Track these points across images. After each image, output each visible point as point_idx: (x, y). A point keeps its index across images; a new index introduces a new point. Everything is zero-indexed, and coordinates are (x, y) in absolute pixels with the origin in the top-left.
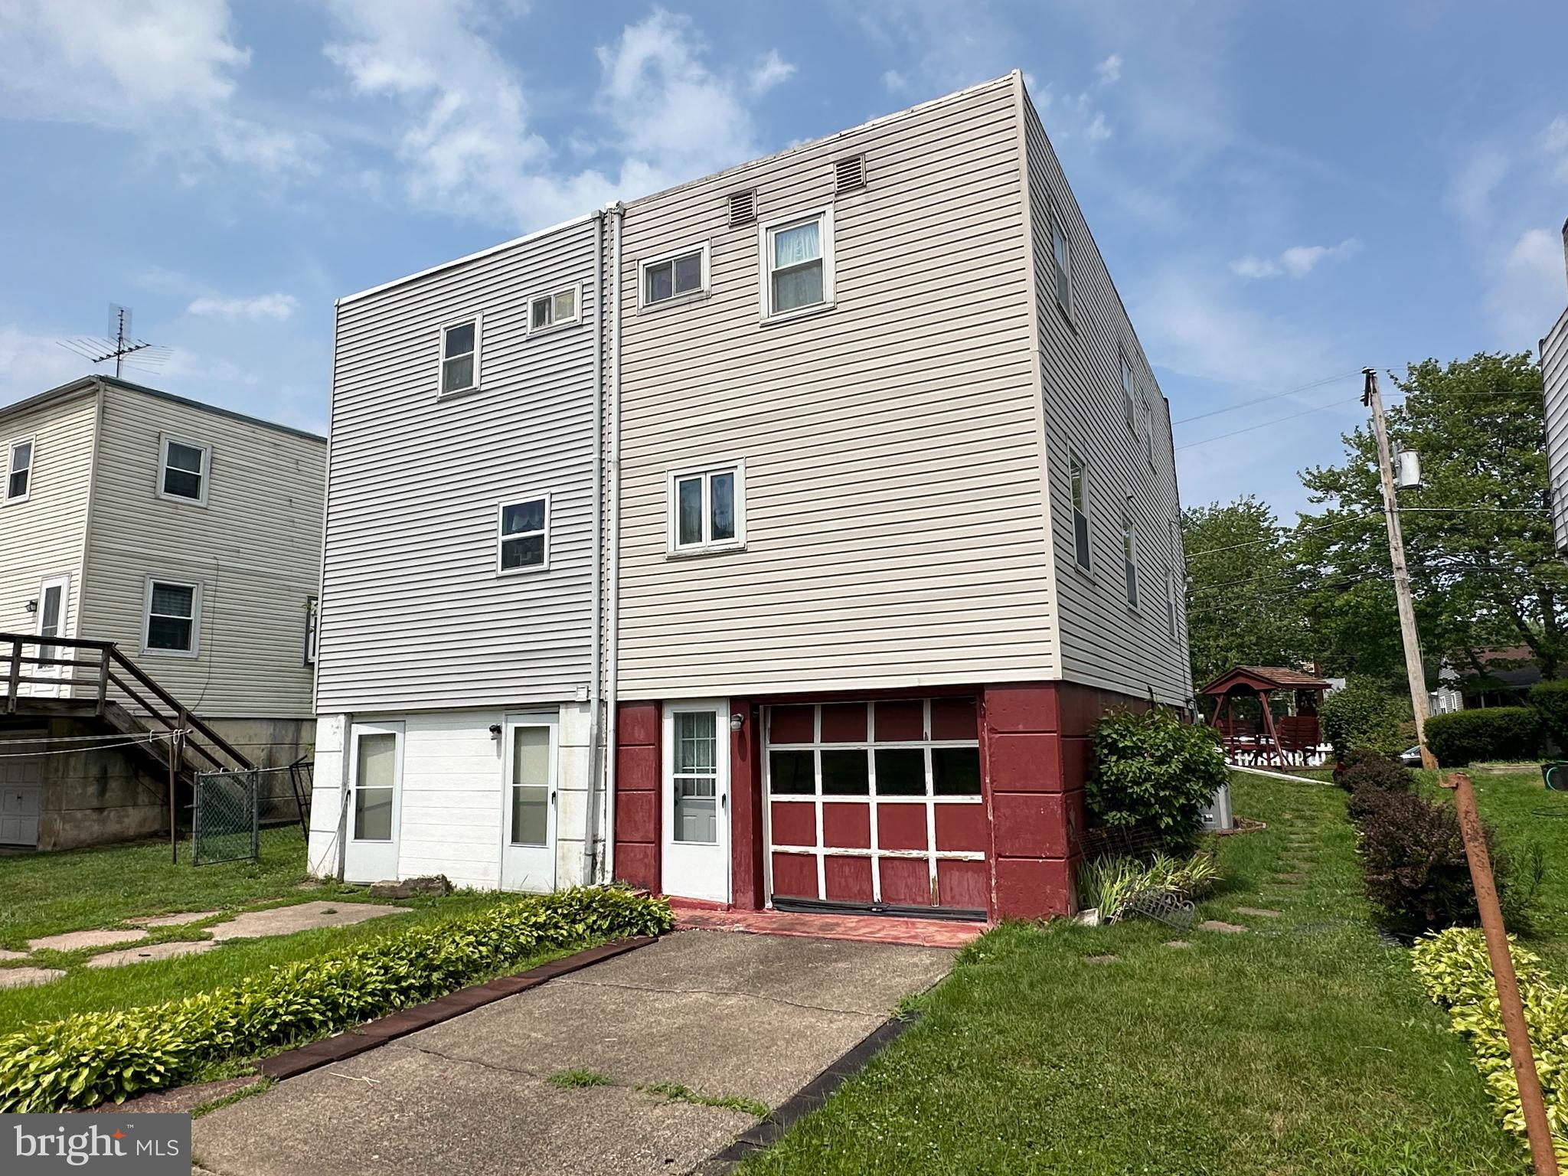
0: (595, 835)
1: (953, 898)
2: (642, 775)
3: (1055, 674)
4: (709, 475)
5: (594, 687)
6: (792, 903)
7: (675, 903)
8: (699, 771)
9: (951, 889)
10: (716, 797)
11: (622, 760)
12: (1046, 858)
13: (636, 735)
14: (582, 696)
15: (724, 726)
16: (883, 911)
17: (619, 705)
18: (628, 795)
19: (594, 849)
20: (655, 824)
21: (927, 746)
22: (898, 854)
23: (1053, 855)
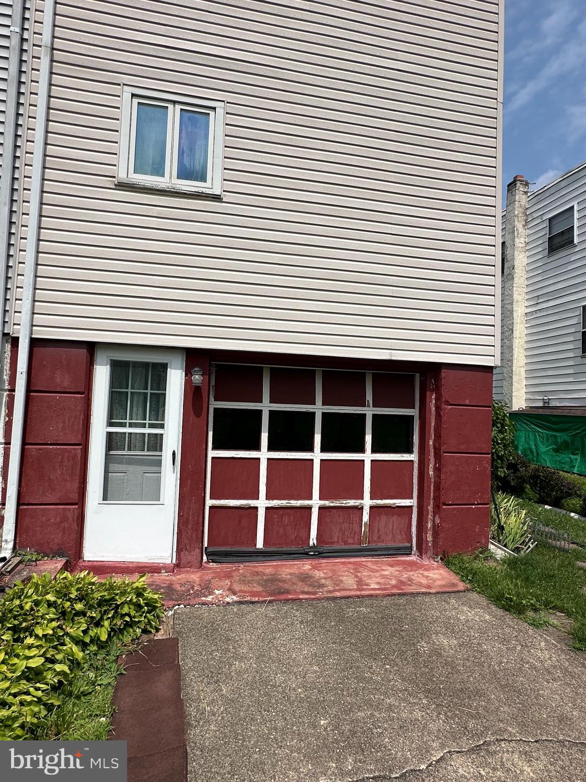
1: (379, 537)
2: (64, 428)
4: (178, 107)
9: (379, 531)
10: (164, 453)
11: (34, 409)
12: (478, 504)
15: (176, 380)
16: (320, 554)
17: (35, 343)
20: (80, 483)
21: (369, 412)
22: (336, 503)
23: (482, 502)
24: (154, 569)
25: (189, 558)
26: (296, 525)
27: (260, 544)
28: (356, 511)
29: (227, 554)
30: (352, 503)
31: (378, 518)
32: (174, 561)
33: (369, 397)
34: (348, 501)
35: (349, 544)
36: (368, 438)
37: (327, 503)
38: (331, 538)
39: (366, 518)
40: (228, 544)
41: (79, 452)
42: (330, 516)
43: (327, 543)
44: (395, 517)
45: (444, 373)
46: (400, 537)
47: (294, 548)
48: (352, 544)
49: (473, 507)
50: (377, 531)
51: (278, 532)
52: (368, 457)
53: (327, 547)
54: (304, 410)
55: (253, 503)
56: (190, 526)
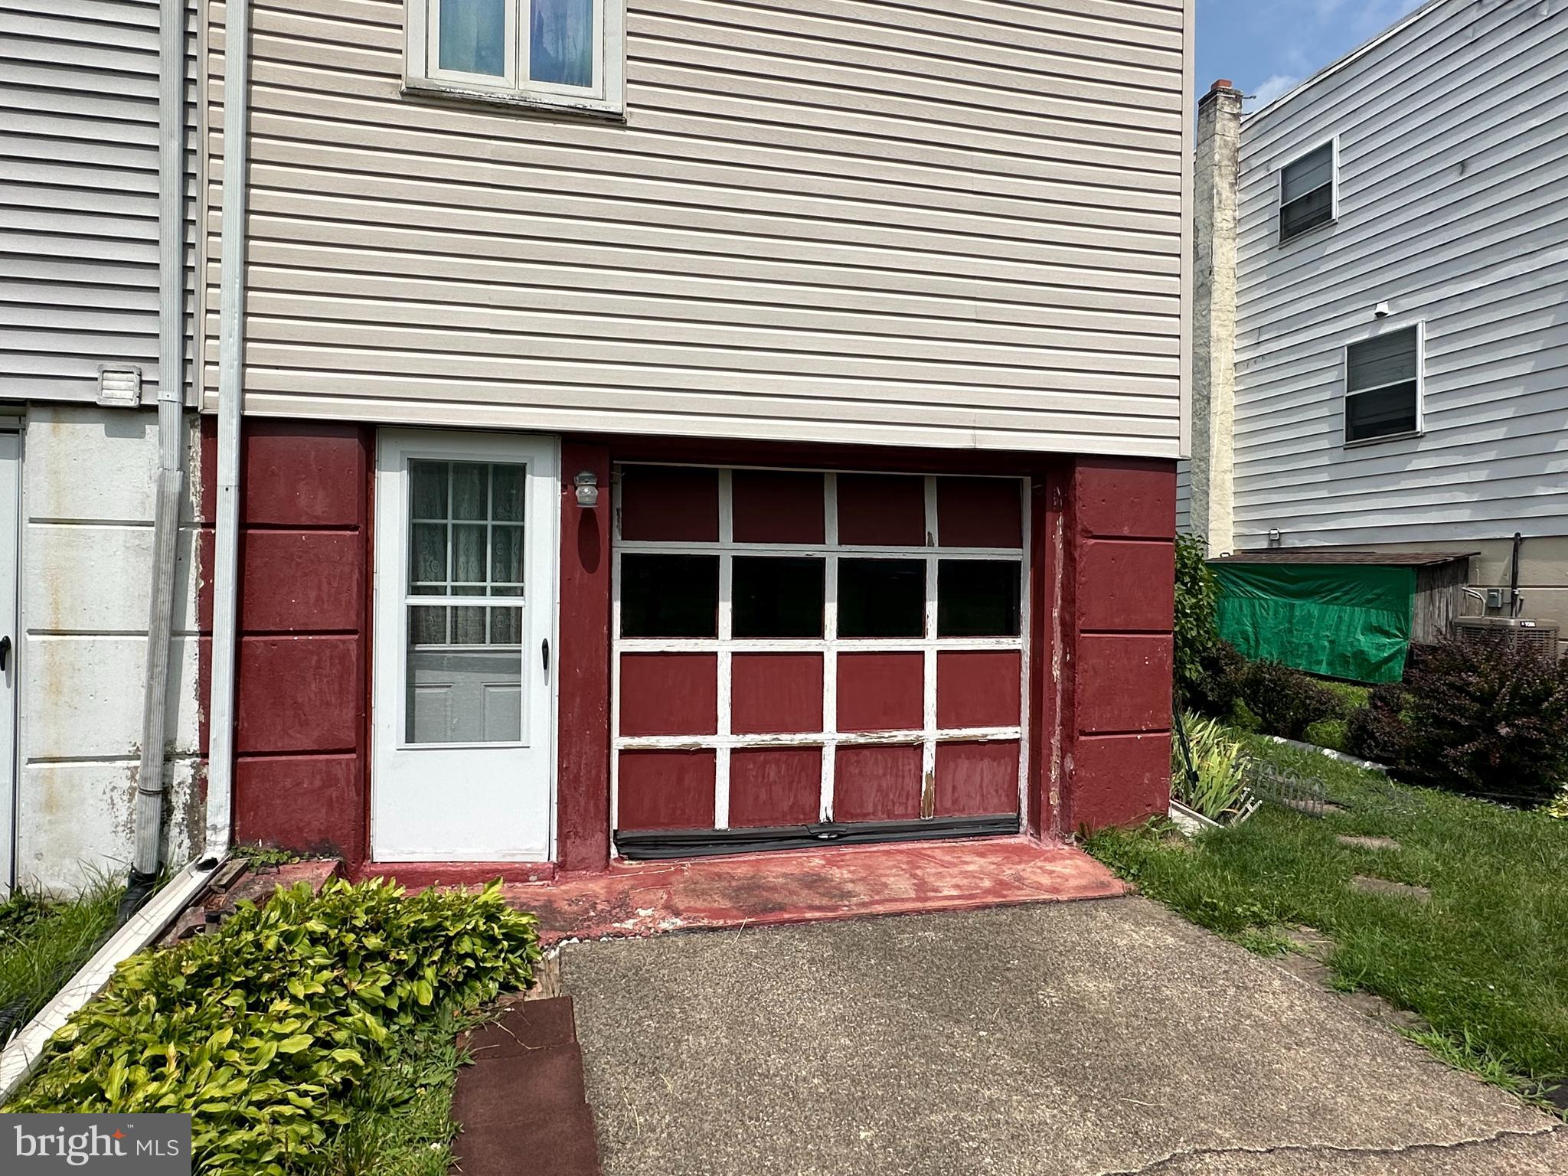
0: (169, 742)
1: (955, 802)
7: (410, 876)
9: (954, 788)
10: (524, 646)
11: (255, 562)
12: (1148, 732)
15: (547, 497)
16: (840, 836)
20: (358, 709)
21: (933, 556)
22: (871, 738)
23: (1156, 727)
24: (515, 874)
25: (583, 851)
26: (791, 783)
27: (722, 821)
29: (657, 843)
30: (901, 736)
31: (952, 765)
32: (554, 858)
33: (932, 526)
34: (894, 733)
35: (897, 816)
36: (932, 608)
38: (861, 806)
39: (929, 764)
40: (658, 824)
41: (353, 647)
42: (858, 762)
43: (852, 816)
45: (1081, 473)
46: (995, 801)
47: (789, 828)
49: (1139, 737)
50: (950, 788)
51: (757, 798)
52: (931, 645)
54: (803, 555)
55: (705, 741)
56: (582, 789)
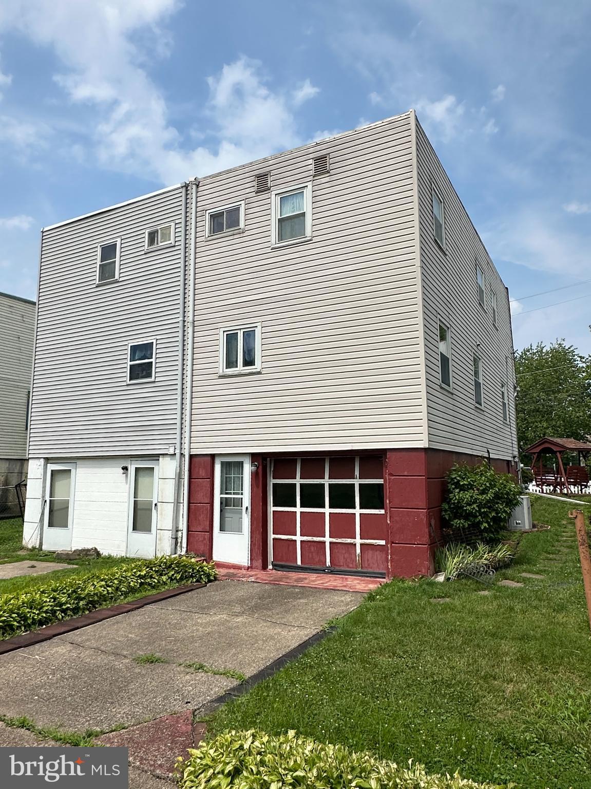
0: (177, 527)
1: (369, 565)
2: (203, 496)
3: (424, 444)
4: (242, 331)
5: (178, 446)
6: (282, 567)
7: (219, 565)
8: (234, 494)
9: (368, 560)
10: (243, 508)
11: (192, 487)
12: (418, 544)
13: (201, 473)
14: (171, 451)
15: (248, 469)
16: (332, 571)
17: (191, 456)
18: (195, 506)
19: (176, 535)
20: (210, 522)
21: (357, 482)
22: (339, 540)
24: (238, 567)
25: (257, 564)
26: (318, 553)
27: (299, 563)
28: (353, 546)
30: (349, 541)
31: (367, 552)
32: (249, 565)
33: (357, 473)
34: (347, 539)
35: (350, 568)
36: (357, 499)
37: (334, 540)
38: (339, 562)
39: (358, 551)
40: (283, 561)
41: (209, 507)
42: (336, 548)
43: (336, 565)
44: (378, 552)
45: (388, 455)
47: (317, 567)
48: (353, 568)
49: (415, 546)
51: (309, 556)
52: (357, 511)
53: (337, 568)
54: (318, 483)
55: (293, 538)
56: (256, 547)
